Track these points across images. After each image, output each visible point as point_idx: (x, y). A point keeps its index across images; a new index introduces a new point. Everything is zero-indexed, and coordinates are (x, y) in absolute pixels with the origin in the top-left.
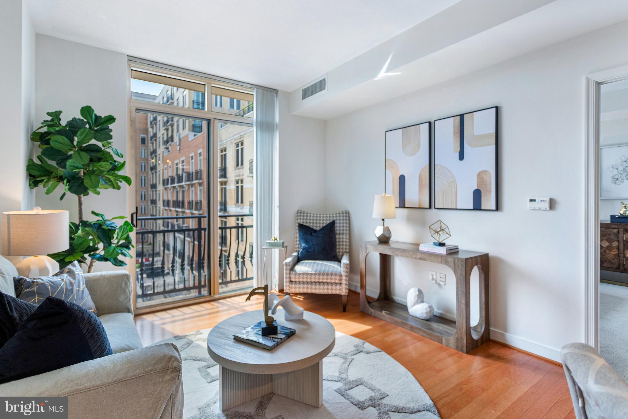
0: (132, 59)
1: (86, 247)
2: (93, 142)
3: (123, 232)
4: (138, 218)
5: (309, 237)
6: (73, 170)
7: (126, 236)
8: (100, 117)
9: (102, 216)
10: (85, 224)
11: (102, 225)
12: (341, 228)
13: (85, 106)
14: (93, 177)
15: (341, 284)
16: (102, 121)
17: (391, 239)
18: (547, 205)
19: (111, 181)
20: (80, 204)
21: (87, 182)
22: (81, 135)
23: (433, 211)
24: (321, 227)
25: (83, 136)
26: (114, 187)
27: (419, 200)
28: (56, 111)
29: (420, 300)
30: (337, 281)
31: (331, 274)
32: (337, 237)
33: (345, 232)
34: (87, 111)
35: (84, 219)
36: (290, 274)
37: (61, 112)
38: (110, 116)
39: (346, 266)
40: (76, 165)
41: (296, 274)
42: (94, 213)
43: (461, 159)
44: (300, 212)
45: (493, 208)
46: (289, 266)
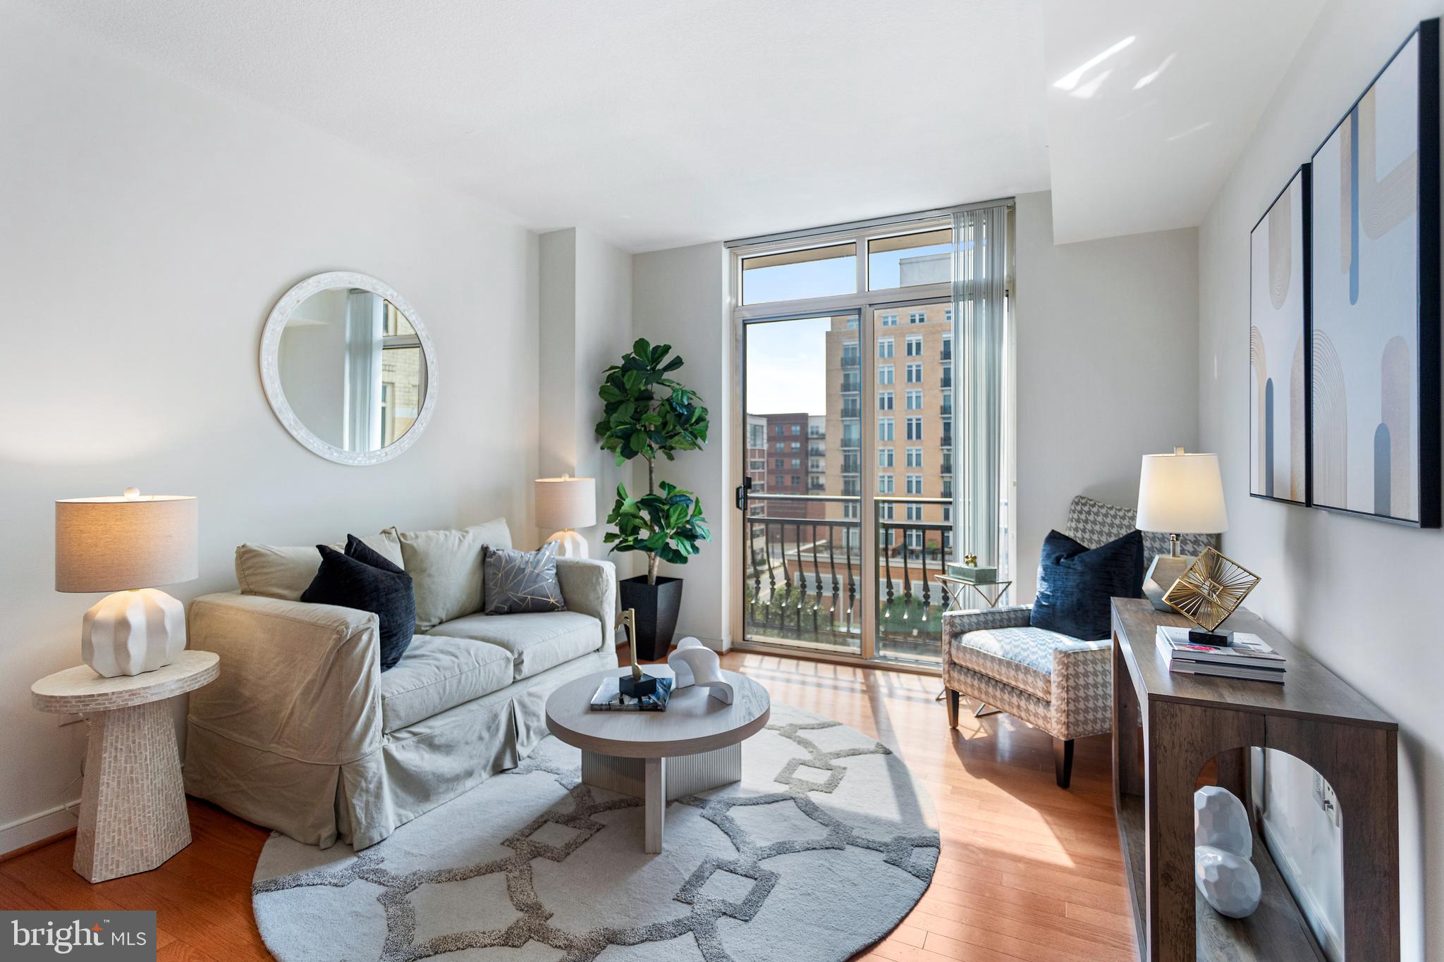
0: (732, 244)
3: (679, 514)
15: (1048, 704)
20: (651, 471)
25: (631, 381)
27: (1293, 474)
29: (1218, 840)
30: (1040, 693)
31: (1026, 668)
34: (640, 345)
36: (950, 643)
38: (665, 346)
41: (958, 648)
42: (663, 485)
43: (1353, 299)
44: (1081, 503)
45: (1414, 511)
46: (952, 625)
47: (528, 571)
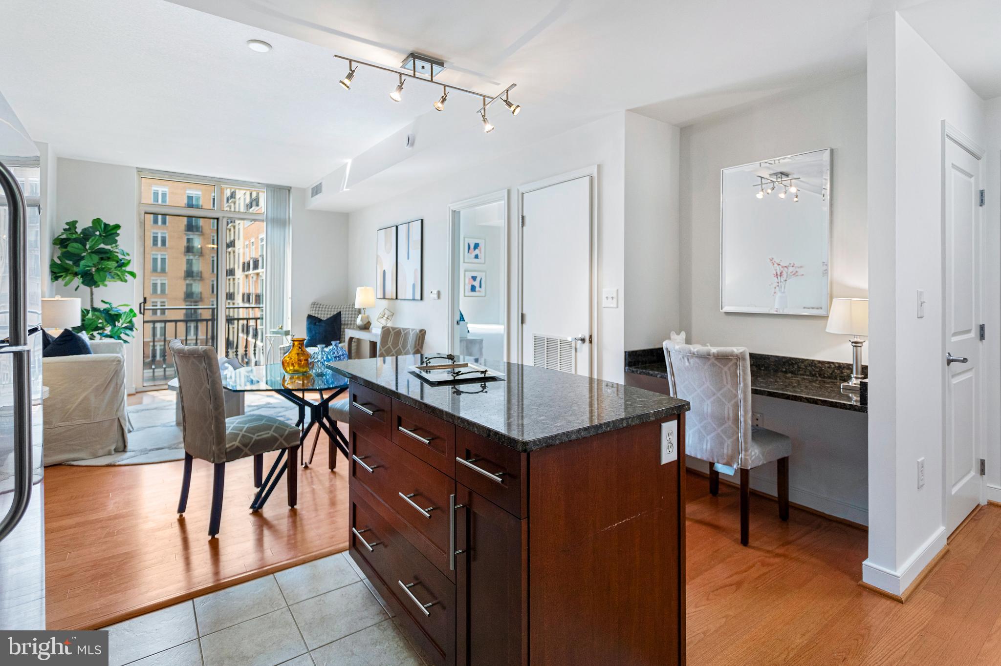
0: (140, 170)
1: (94, 326)
2: (102, 246)
3: (126, 317)
4: (146, 308)
5: (313, 326)
6: (85, 268)
7: (129, 320)
8: (109, 225)
9: (110, 304)
10: (95, 310)
11: (109, 311)
12: (344, 319)
13: (95, 218)
14: (101, 273)
16: (110, 228)
17: (370, 325)
18: (436, 296)
19: (119, 276)
20: (92, 294)
21: (96, 277)
22: (92, 242)
23: (398, 301)
24: (328, 318)
25: (94, 242)
26: (122, 281)
27: (392, 292)
28: (74, 221)
32: (342, 327)
33: (353, 322)
34: (97, 221)
35: (95, 306)
37: (76, 222)
38: (116, 224)
40: (87, 264)
42: (103, 302)
43: (408, 259)
44: (314, 304)
45: (419, 298)
46: (284, 350)
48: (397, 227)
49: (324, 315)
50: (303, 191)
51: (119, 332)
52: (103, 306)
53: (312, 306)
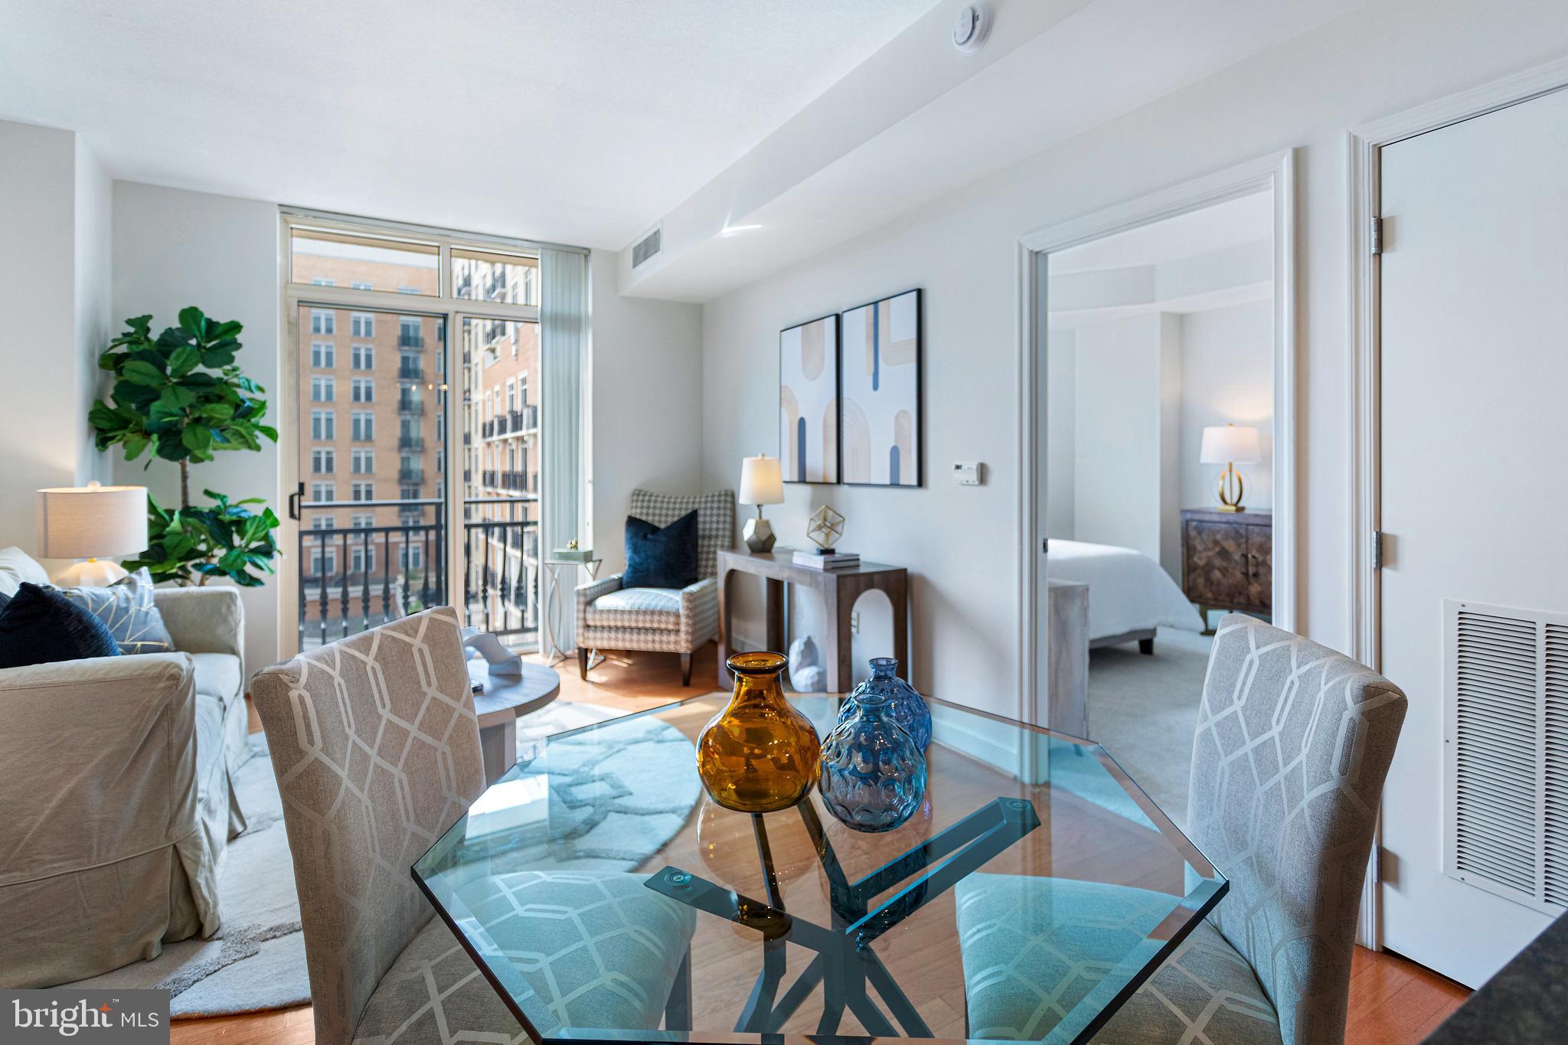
0: (287, 210)
1: (185, 550)
2: (200, 368)
3: (257, 527)
4: (303, 504)
5: (640, 542)
6: (162, 418)
7: (262, 533)
8: (217, 323)
9: (222, 498)
10: (187, 511)
11: (220, 514)
12: (708, 526)
13: (186, 306)
14: (200, 430)
15: (678, 631)
16: (219, 330)
17: (777, 545)
18: (974, 477)
19: (243, 436)
20: (185, 477)
21: (188, 439)
22: (178, 358)
24: (669, 524)
25: (181, 360)
26: (250, 447)
27: (824, 467)
28: (144, 316)
29: (809, 661)
30: (671, 627)
31: (658, 612)
32: (700, 542)
33: (720, 533)
34: (190, 315)
35: (192, 503)
36: (585, 611)
37: (150, 317)
38: (232, 322)
39: (686, 596)
40: (167, 410)
41: (595, 612)
42: (208, 493)
43: (876, 387)
44: (638, 494)
45: (914, 482)
46: (585, 595)
47: (133, 610)
48: (838, 318)
49: (664, 518)
50: (614, 257)
51: (239, 561)
52: (207, 504)
53: (635, 498)
